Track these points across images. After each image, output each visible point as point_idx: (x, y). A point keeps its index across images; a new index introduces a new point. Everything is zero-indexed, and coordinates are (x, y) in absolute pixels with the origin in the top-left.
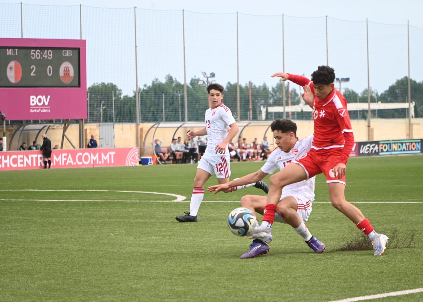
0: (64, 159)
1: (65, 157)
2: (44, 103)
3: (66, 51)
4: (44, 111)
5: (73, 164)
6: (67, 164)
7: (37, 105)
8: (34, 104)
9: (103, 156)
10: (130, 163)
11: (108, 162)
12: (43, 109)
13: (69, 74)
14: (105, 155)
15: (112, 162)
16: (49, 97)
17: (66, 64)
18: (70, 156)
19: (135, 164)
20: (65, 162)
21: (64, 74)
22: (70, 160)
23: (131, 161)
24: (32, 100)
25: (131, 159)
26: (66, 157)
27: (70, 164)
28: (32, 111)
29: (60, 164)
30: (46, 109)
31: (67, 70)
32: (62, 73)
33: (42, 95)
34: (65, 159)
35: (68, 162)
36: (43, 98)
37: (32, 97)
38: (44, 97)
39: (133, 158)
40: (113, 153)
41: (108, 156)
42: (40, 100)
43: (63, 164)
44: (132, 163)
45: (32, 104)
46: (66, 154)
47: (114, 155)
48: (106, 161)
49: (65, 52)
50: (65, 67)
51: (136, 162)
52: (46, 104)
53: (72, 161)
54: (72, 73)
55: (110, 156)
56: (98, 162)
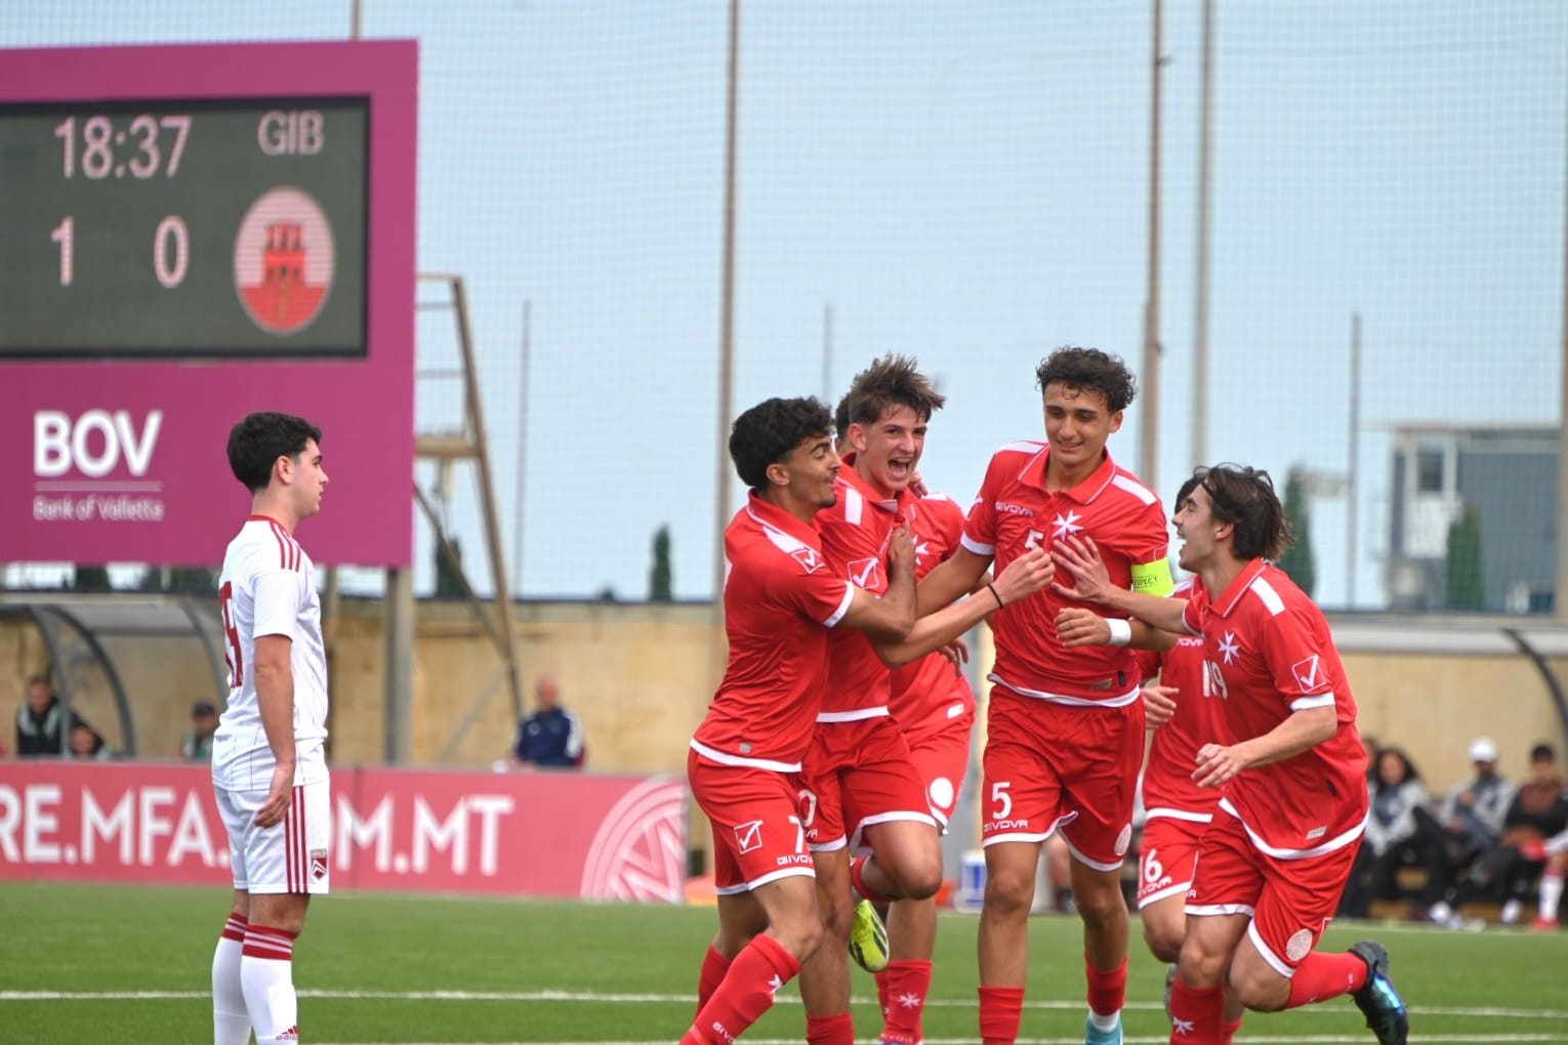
0: (151, 826)
1: (160, 811)
2: (122, 459)
3: (280, 118)
4: (121, 510)
5: (208, 857)
6: (175, 856)
7: (74, 472)
8: (61, 466)
9: (424, 818)
10: (614, 885)
11: (460, 862)
12: (116, 496)
13: (298, 272)
14: (441, 816)
15: (489, 863)
16: (154, 422)
17: (282, 207)
18: (193, 810)
19: (658, 889)
20: (163, 843)
21: (270, 273)
22: (193, 833)
23: (628, 864)
24: (42, 443)
25: (625, 853)
26: (171, 813)
27: (192, 858)
28: (43, 509)
29: (126, 853)
30: (135, 496)
31: (284, 251)
32: (249, 268)
33: (111, 409)
34: (163, 827)
35: (182, 844)
36: (117, 428)
37: (42, 421)
38: (123, 420)
39: (641, 846)
40: (493, 807)
41: (458, 821)
42: (96, 443)
43: (147, 854)
44: (634, 879)
45: (42, 466)
46: (166, 796)
47: (503, 820)
48: (440, 858)
49: (273, 126)
50: (271, 229)
51: (663, 879)
52: (138, 462)
53: (203, 844)
54: (319, 266)
55: (476, 821)
56: (383, 861)
